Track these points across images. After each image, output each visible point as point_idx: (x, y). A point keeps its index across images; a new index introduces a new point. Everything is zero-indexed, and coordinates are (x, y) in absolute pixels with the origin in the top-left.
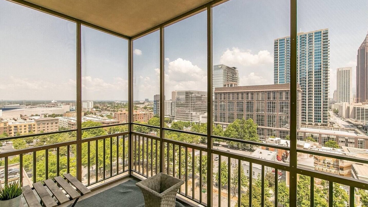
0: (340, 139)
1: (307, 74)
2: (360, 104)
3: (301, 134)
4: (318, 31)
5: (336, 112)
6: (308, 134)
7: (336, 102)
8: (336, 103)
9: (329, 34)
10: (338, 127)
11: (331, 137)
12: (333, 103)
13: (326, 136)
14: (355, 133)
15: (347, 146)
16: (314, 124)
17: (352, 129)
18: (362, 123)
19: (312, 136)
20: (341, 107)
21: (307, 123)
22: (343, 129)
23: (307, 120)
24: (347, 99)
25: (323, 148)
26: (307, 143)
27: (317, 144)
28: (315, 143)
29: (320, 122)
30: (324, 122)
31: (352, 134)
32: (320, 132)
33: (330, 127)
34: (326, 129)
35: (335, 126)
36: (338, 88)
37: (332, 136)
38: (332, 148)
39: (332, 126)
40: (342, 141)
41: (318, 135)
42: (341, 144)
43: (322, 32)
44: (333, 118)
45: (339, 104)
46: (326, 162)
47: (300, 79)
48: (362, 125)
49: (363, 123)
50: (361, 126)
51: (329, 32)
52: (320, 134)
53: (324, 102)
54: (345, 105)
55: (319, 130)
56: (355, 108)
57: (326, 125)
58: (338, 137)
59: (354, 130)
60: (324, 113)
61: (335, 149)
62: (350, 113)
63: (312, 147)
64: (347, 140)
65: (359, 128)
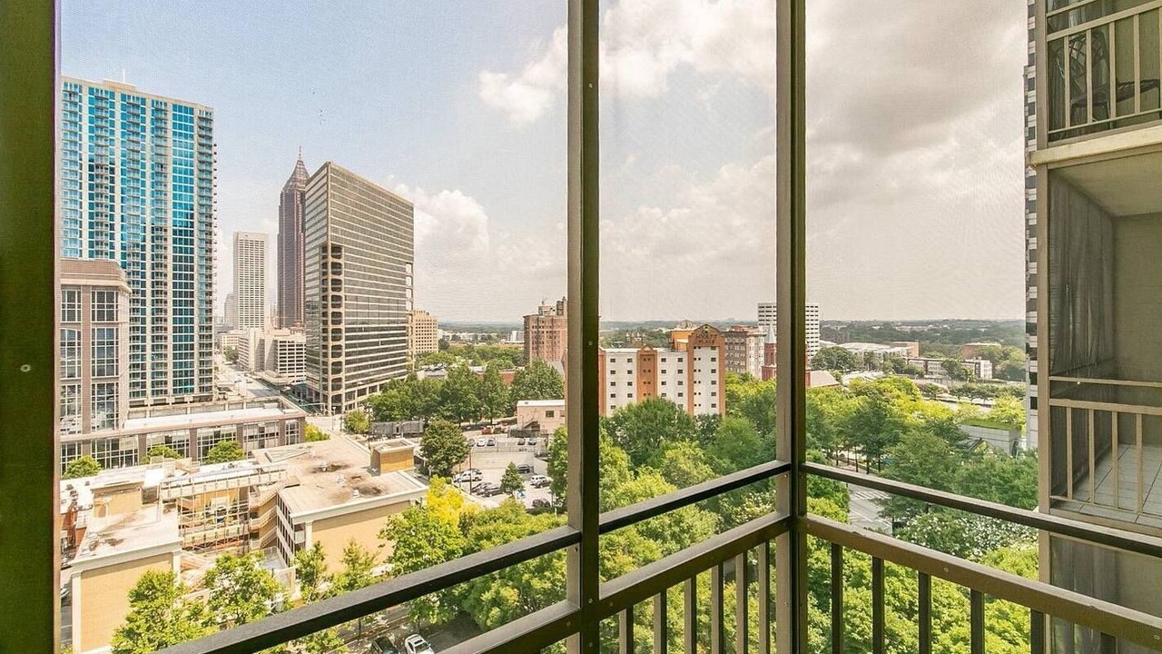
0: (247, 433)
1: (149, 236)
2: (285, 331)
3: (127, 443)
4: (183, 105)
5: (233, 357)
6: (154, 436)
7: (232, 328)
8: (232, 332)
9: (214, 125)
10: (239, 398)
11: (224, 430)
12: (225, 330)
13: (211, 432)
14: (279, 407)
15: (263, 447)
16: (171, 400)
17: (271, 398)
18: (290, 381)
19: (168, 440)
20: (244, 341)
21: (149, 400)
22: (252, 404)
23: (149, 389)
24: (257, 320)
25: (206, 469)
26: (153, 468)
27: (186, 461)
28: (178, 461)
29: (192, 390)
30: (201, 389)
31: (272, 412)
32: (193, 422)
33: (221, 402)
34: (208, 410)
35: (232, 397)
36: (235, 291)
37: (227, 428)
38: (226, 465)
39: (225, 399)
40: (251, 437)
41: (185, 435)
42: (249, 446)
43: (197, 113)
44: (225, 374)
45: (240, 332)
46: (212, 512)
48: (290, 385)
49: (293, 379)
50: (289, 388)
51: (215, 117)
52: (193, 430)
53: (201, 328)
54: (254, 334)
55: (189, 416)
56: (276, 341)
57: (209, 399)
58: (241, 426)
59: (276, 401)
60: (201, 363)
61: (235, 463)
62: (266, 358)
63: (170, 476)
64: (262, 430)
65: (285, 394)
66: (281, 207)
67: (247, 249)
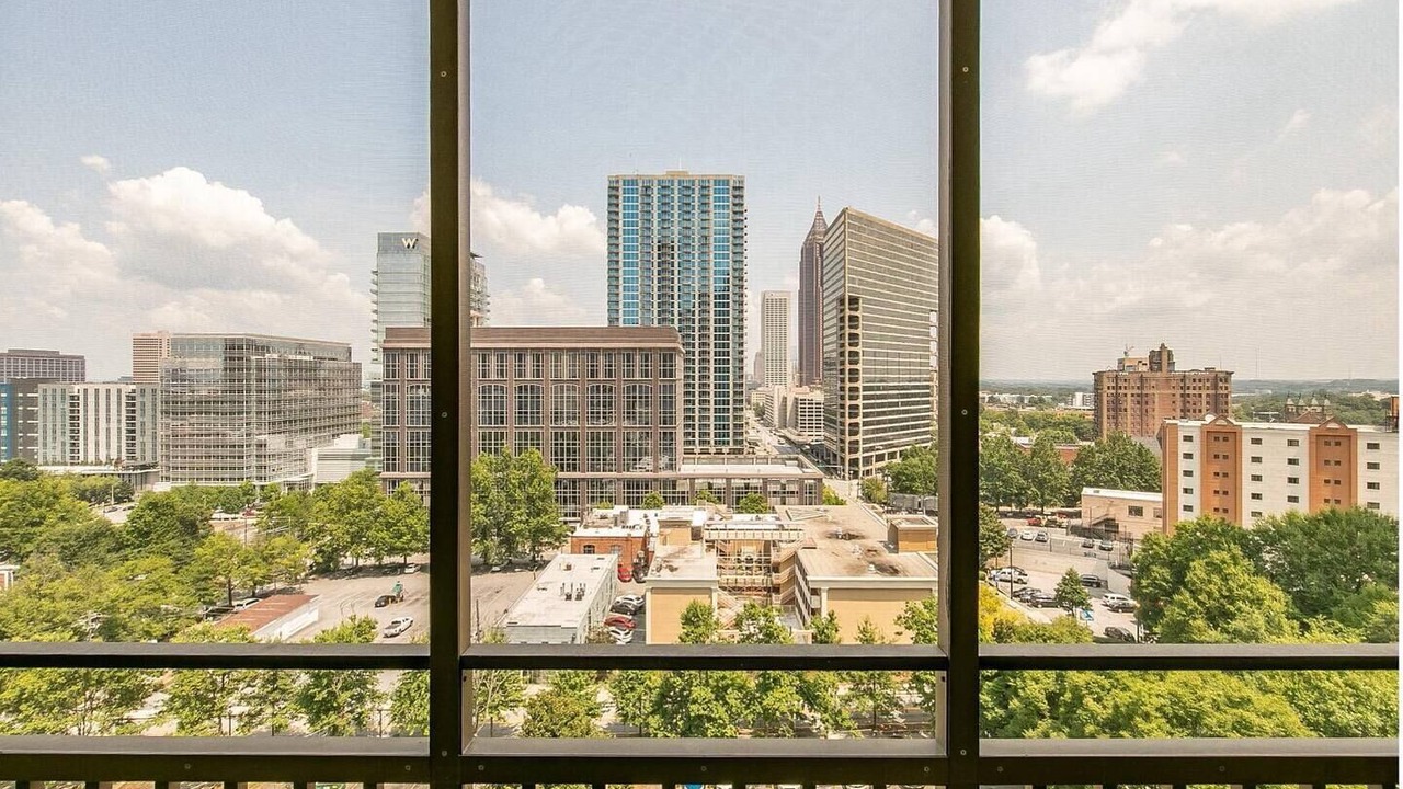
0: (771, 488)
1: (697, 301)
2: (806, 388)
3: (683, 484)
4: (721, 178)
5: (760, 413)
6: (701, 481)
7: (760, 385)
8: (759, 389)
9: (746, 193)
10: (765, 453)
11: (753, 482)
12: (754, 387)
13: (741, 483)
14: (798, 466)
15: (784, 504)
16: (713, 450)
17: (793, 456)
18: (809, 440)
19: (710, 486)
20: (770, 398)
21: (697, 449)
22: (775, 460)
23: (697, 439)
24: (780, 378)
25: (738, 517)
26: (700, 509)
27: (723, 507)
28: (719, 506)
29: (728, 442)
30: (735, 442)
31: (792, 470)
32: (729, 472)
33: (750, 456)
34: (740, 462)
35: (759, 451)
36: (763, 349)
37: (755, 481)
38: (754, 516)
39: (753, 453)
40: (775, 492)
41: (720, 483)
42: (772, 500)
43: (732, 183)
44: (755, 431)
45: (766, 389)
46: (743, 558)
47: (680, 315)
48: (809, 445)
49: (812, 438)
50: (808, 447)
51: (746, 186)
52: (728, 479)
53: (735, 385)
54: (778, 392)
55: (726, 466)
56: (796, 399)
57: (740, 452)
58: (766, 481)
59: (796, 459)
60: (735, 418)
61: (761, 516)
62: (788, 414)
63: (711, 519)
64: (783, 487)
65: (805, 453)
66: (801, 263)
67: (772, 307)
